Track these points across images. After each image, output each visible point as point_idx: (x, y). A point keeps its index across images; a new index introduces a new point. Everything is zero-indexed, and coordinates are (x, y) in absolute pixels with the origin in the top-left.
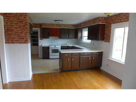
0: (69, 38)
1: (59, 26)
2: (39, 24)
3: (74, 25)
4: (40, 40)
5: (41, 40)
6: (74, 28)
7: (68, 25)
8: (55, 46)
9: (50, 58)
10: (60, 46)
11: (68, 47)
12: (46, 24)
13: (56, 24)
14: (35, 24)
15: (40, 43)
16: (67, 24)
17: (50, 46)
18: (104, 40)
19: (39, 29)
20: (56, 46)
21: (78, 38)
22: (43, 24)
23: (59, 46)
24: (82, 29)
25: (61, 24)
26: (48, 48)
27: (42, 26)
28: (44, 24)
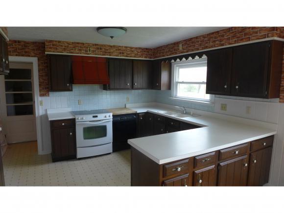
0: (132, 88)
1: (103, 50)
2: (34, 43)
3: (146, 51)
4: (40, 99)
5: (42, 95)
6: (146, 57)
7: (131, 48)
8: (94, 117)
9: (79, 156)
10: (111, 114)
11: (135, 117)
12: (59, 42)
13: (93, 45)
14: (19, 42)
15: (40, 107)
16: (126, 47)
17: (79, 118)
18: (278, 97)
19: (34, 60)
20: (97, 116)
21: (160, 89)
22: (51, 41)
23: (107, 115)
24: (173, 61)
25: (111, 47)
26: (71, 124)
27: (44, 51)
28: (54, 43)
